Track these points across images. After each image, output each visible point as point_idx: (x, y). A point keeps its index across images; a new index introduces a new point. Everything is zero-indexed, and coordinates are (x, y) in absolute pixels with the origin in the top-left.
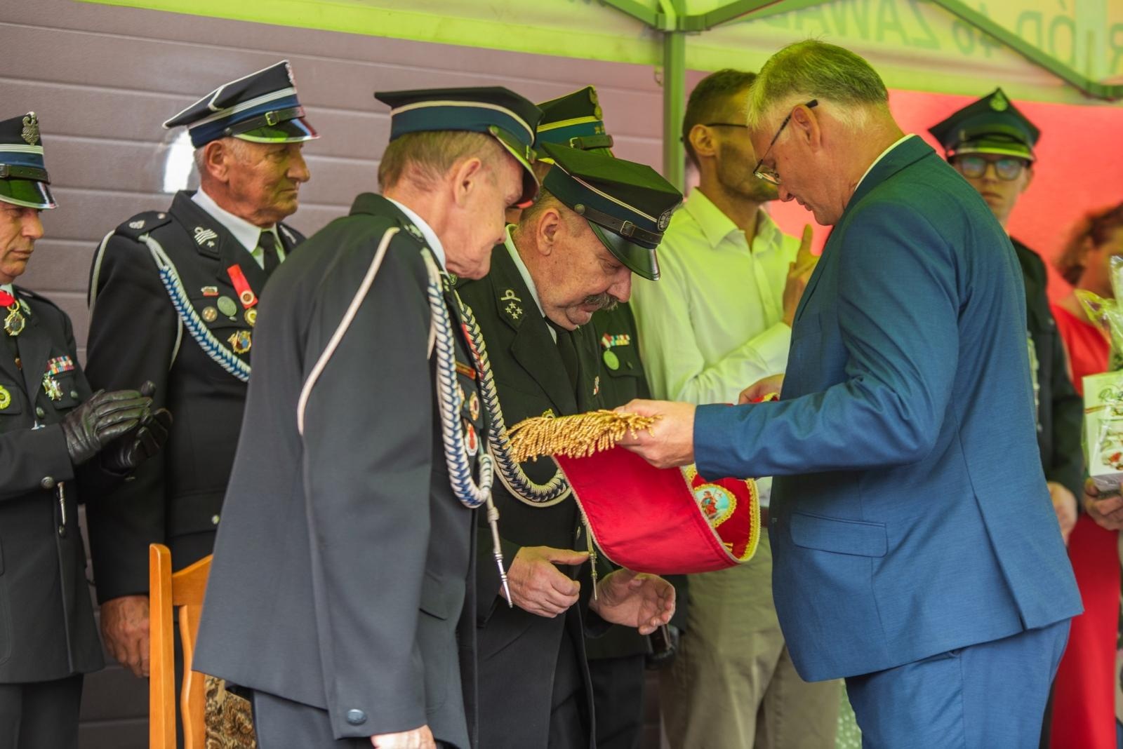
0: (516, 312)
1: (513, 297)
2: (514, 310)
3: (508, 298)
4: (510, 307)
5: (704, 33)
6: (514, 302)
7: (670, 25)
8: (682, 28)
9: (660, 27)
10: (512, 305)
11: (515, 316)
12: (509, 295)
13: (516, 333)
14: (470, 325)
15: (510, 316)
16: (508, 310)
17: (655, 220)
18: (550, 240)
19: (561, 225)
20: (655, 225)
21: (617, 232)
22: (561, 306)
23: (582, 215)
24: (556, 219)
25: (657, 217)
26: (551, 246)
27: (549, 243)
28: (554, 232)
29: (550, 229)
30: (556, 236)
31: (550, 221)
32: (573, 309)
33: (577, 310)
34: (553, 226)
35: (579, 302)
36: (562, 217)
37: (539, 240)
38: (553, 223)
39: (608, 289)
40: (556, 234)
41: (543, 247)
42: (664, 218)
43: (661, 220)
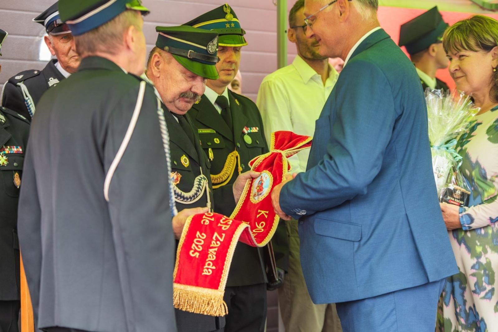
17: (205, 48)
18: (158, 69)
19: (161, 60)
20: (206, 50)
21: (187, 57)
22: (170, 102)
23: (168, 52)
24: (159, 58)
25: (206, 46)
26: (159, 72)
27: (158, 70)
28: (159, 65)
29: (157, 63)
30: (160, 67)
31: (156, 59)
32: (177, 102)
33: (179, 101)
34: (158, 61)
35: (178, 97)
36: (161, 56)
37: (153, 70)
38: (158, 60)
39: (190, 89)
40: (160, 65)
41: (156, 73)
42: (210, 46)
43: (209, 48)
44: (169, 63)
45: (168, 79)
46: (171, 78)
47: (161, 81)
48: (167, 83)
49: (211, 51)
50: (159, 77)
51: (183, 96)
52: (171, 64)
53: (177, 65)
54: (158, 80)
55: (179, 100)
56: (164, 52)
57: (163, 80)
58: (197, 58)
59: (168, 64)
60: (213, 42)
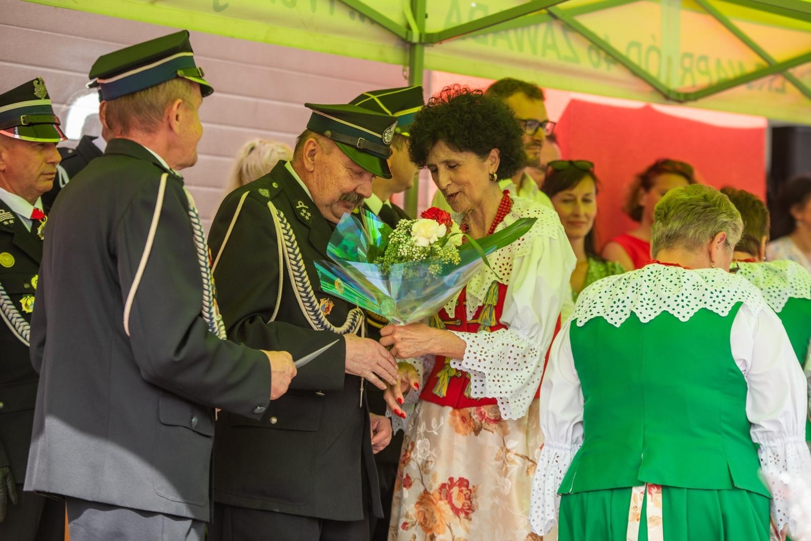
0: (307, 215)
1: (303, 206)
2: (305, 214)
3: (300, 206)
4: (303, 212)
5: (437, 45)
6: (305, 209)
7: (415, 39)
8: (423, 41)
9: (409, 40)
10: (304, 211)
11: (307, 218)
13: (310, 229)
14: (284, 223)
15: (303, 218)
16: (302, 214)
17: (380, 136)
18: (313, 160)
19: (318, 148)
20: (381, 139)
21: (355, 147)
22: (327, 206)
23: (330, 139)
24: (315, 145)
25: (381, 134)
26: (314, 164)
27: (312, 162)
28: (314, 155)
29: (312, 153)
30: (316, 157)
31: (311, 147)
32: (335, 206)
33: (338, 206)
34: (313, 150)
35: (337, 199)
36: (318, 142)
37: (305, 162)
38: (313, 148)
39: (355, 190)
40: (316, 156)
41: (308, 166)
42: (386, 134)
43: (384, 136)
44: (329, 153)
45: (326, 175)
46: (330, 173)
47: (315, 176)
48: (323, 180)
49: (387, 141)
50: (312, 172)
51: (345, 199)
52: (332, 154)
53: (341, 156)
54: (310, 175)
55: (337, 203)
56: (324, 138)
57: (318, 175)
58: (368, 148)
59: (327, 154)
60: (390, 129)
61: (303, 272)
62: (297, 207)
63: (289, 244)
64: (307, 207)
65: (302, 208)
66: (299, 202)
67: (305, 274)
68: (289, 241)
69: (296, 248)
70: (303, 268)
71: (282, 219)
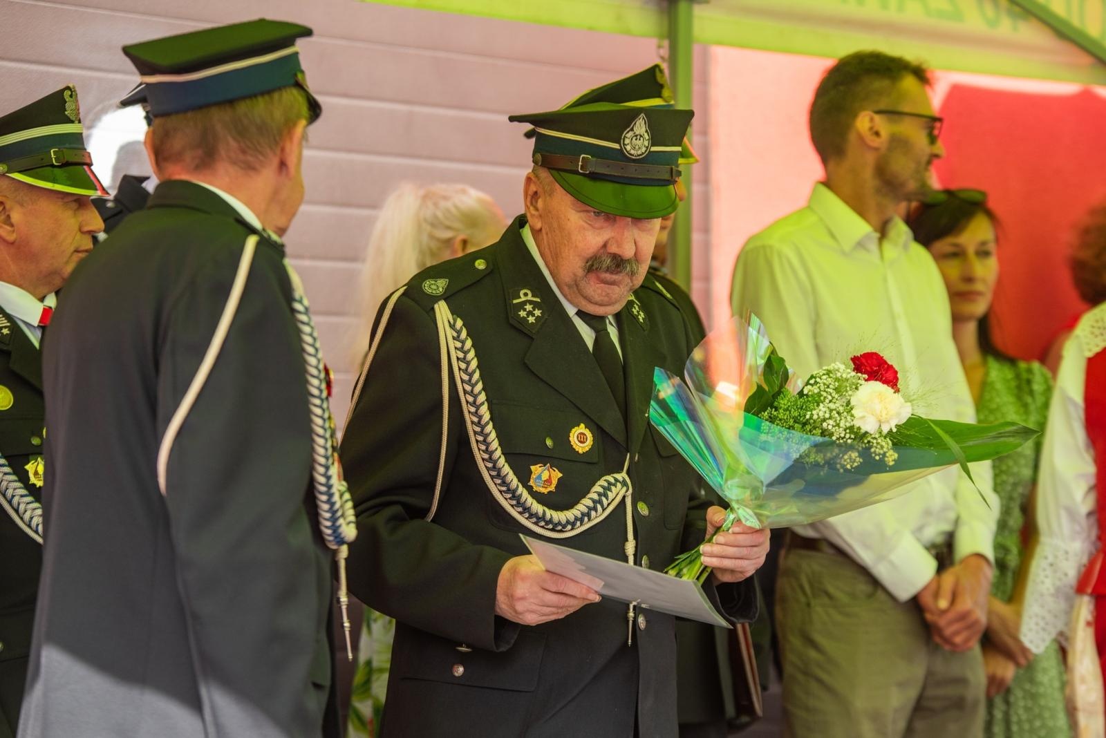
0: (533, 315)
1: (530, 297)
2: (530, 313)
3: (523, 299)
4: (525, 310)
6: (531, 302)
10: (529, 307)
11: (531, 319)
12: (525, 295)
13: (531, 341)
14: (459, 340)
15: (522, 321)
16: (523, 314)
17: (616, 146)
18: (537, 210)
19: (539, 188)
20: (620, 151)
21: (578, 173)
23: (542, 166)
24: (535, 183)
25: (618, 141)
26: (540, 217)
27: (536, 213)
29: (535, 198)
30: (540, 204)
31: (532, 188)
32: (583, 284)
33: (588, 281)
34: (536, 193)
36: (538, 178)
37: (529, 215)
38: (535, 189)
39: (604, 247)
40: (539, 201)
41: (534, 222)
42: (627, 141)
43: (624, 144)
44: (551, 192)
47: (545, 236)
49: (632, 152)
50: (541, 230)
51: (592, 267)
55: (586, 279)
58: (598, 171)
59: (550, 195)
60: (632, 130)
61: (487, 423)
62: (515, 302)
63: (466, 378)
64: (538, 300)
65: (525, 303)
66: (522, 293)
67: (490, 427)
68: (465, 371)
69: (477, 383)
70: (487, 417)
71: (459, 332)
